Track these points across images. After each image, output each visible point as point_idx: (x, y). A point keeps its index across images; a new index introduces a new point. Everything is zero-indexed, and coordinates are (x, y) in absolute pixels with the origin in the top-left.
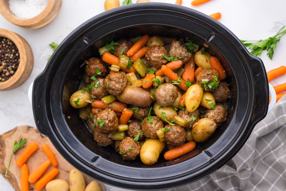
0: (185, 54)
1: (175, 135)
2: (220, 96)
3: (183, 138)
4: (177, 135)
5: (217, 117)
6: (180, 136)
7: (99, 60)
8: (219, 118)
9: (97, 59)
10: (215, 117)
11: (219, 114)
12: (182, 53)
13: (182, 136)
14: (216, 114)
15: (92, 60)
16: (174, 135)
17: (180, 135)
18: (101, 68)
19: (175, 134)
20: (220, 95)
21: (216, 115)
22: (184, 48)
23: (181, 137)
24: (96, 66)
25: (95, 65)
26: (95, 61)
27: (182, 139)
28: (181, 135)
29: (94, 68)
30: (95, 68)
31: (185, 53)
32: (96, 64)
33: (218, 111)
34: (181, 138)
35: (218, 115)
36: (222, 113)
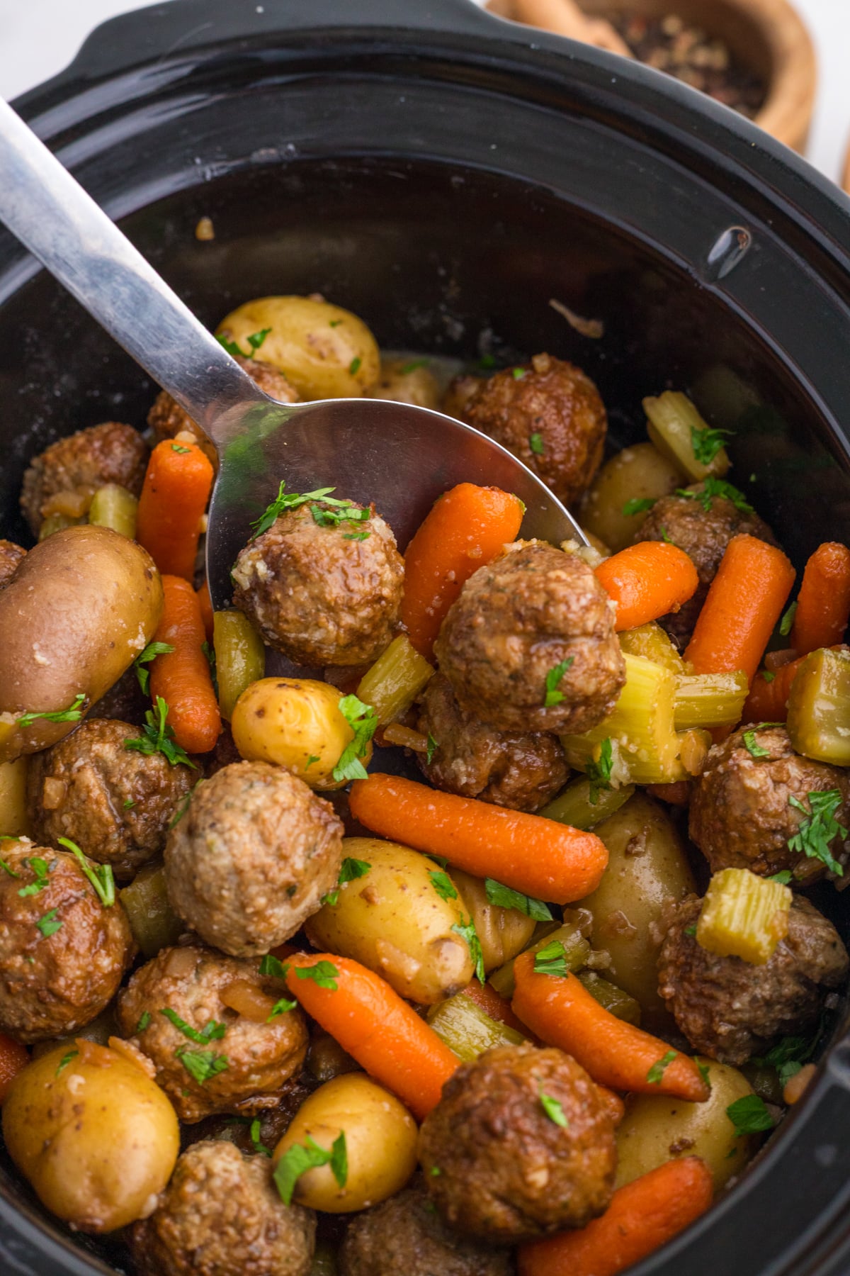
0: (733, 1017)
1: (18, 960)
2: (383, 1257)
3: (30, 1027)
4: (27, 969)
5: (203, 1218)
6: (32, 996)
7: (599, 422)
8: (194, 1232)
9: (596, 412)
10: (203, 1197)
11: (231, 1231)
12: (746, 998)
13: (37, 1013)
14: (224, 1205)
15: (573, 381)
16: (14, 952)
17: (36, 991)
18: (562, 463)
19: (26, 954)
20: (392, 1255)
21: (216, 1205)
22: (788, 1016)
23: (28, 1008)
24: (555, 425)
25: (559, 413)
26: (581, 403)
27: (21, 1018)
28: (41, 1001)
29: (534, 417)
30: (541, 424)
31: (741, 1021)
32: (567, 421)
33: (252, 1220)
34: (18, 1008)
35: (218, 1224)
36: (240, 1253)
